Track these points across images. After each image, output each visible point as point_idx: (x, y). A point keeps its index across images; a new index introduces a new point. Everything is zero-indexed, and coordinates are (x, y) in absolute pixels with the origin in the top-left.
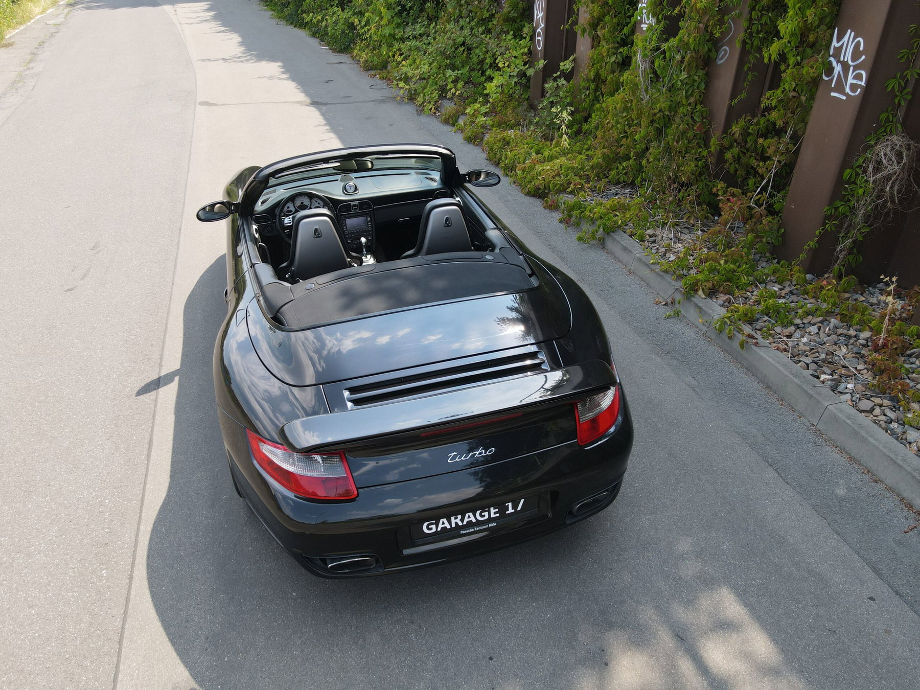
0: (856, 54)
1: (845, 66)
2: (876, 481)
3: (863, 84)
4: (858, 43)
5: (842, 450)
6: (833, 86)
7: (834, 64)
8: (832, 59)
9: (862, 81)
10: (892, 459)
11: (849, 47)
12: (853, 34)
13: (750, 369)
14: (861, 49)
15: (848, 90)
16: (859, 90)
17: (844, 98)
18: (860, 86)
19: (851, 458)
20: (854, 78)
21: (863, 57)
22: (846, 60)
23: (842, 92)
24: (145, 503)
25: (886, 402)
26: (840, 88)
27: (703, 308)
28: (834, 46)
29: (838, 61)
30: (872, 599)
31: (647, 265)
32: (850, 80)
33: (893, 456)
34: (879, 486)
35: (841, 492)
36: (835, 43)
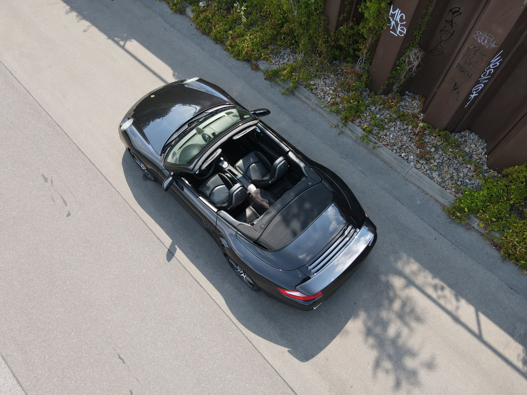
0: (401, 19)
1: (397, 23)
2: (427, 194)
3: (405, 33)
4: (402, 16)
5: (415, 185)
6: (391, 28)
7: (391, 20)
8: (390, 17)
9: (404, 32)
10: (431, 188)
11: (398, 16)
12: (400, 11)
13: (377, 156)
14: (404, 19)
15: (398, 33)
16: (403, 35)
17: (397, 35)
18: (404, 33)
19: (418, 187)
20: (401, 29)
21: (405, 22)
22: (397, 20)
23: (396, 33)
24: (219, 304)
25: (424, 162)
26: (394, 30)
27: (353, 130)
28: (391, 13)
29: (393, 20)
30: (435, 239)
31: (322, 108)
32: (399, 29)
33: (432, 187)
34: (428, 196)
35: (419, 202)
36: (391, 11)
